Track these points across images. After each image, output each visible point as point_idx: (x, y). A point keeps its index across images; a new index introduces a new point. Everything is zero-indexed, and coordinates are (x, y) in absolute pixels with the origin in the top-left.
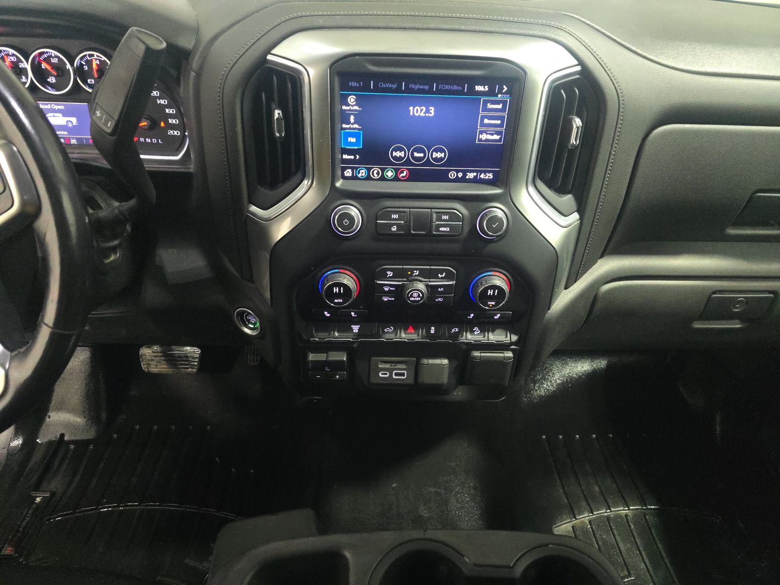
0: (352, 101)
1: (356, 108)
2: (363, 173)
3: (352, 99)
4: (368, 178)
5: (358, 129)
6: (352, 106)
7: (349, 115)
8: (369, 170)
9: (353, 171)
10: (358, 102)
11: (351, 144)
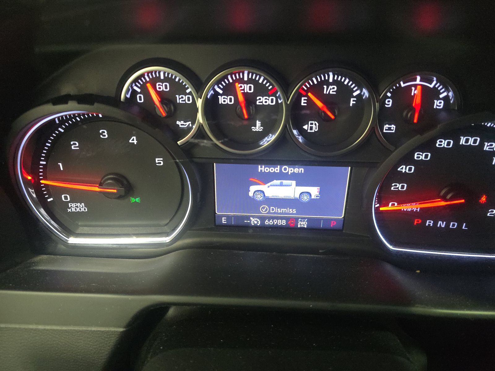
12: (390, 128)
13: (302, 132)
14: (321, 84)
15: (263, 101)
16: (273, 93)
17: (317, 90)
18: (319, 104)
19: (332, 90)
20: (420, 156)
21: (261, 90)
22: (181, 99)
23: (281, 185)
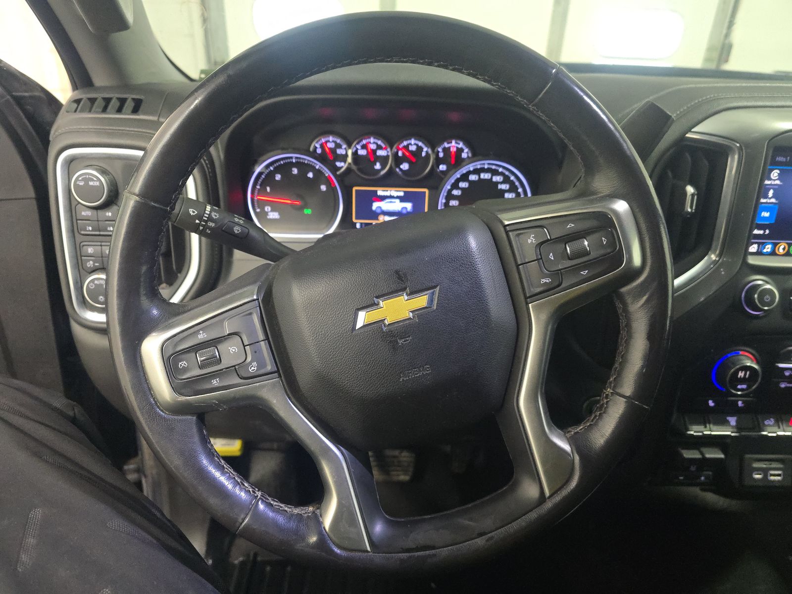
0: (775, 175)
1: (778, 182)
2: (768, 248)
3: (775, 174)
4: (773, 253)
5: (775, 204)
6: (775, 180)
7: (769, 189)
8: (775, 245)
9: (759, 247)
10: (780, 177)
11: (765, 218)
12: (442, 167)
13: (401, 170)
14: (408, 145)
15: (381, 153)
16: (385, 149)
17: (406, 148)
18: (407, 154)
19: (413, 148)
20: (463, 185)
21: (379, 147)
22: (339, 151)
23: (391, 202)
